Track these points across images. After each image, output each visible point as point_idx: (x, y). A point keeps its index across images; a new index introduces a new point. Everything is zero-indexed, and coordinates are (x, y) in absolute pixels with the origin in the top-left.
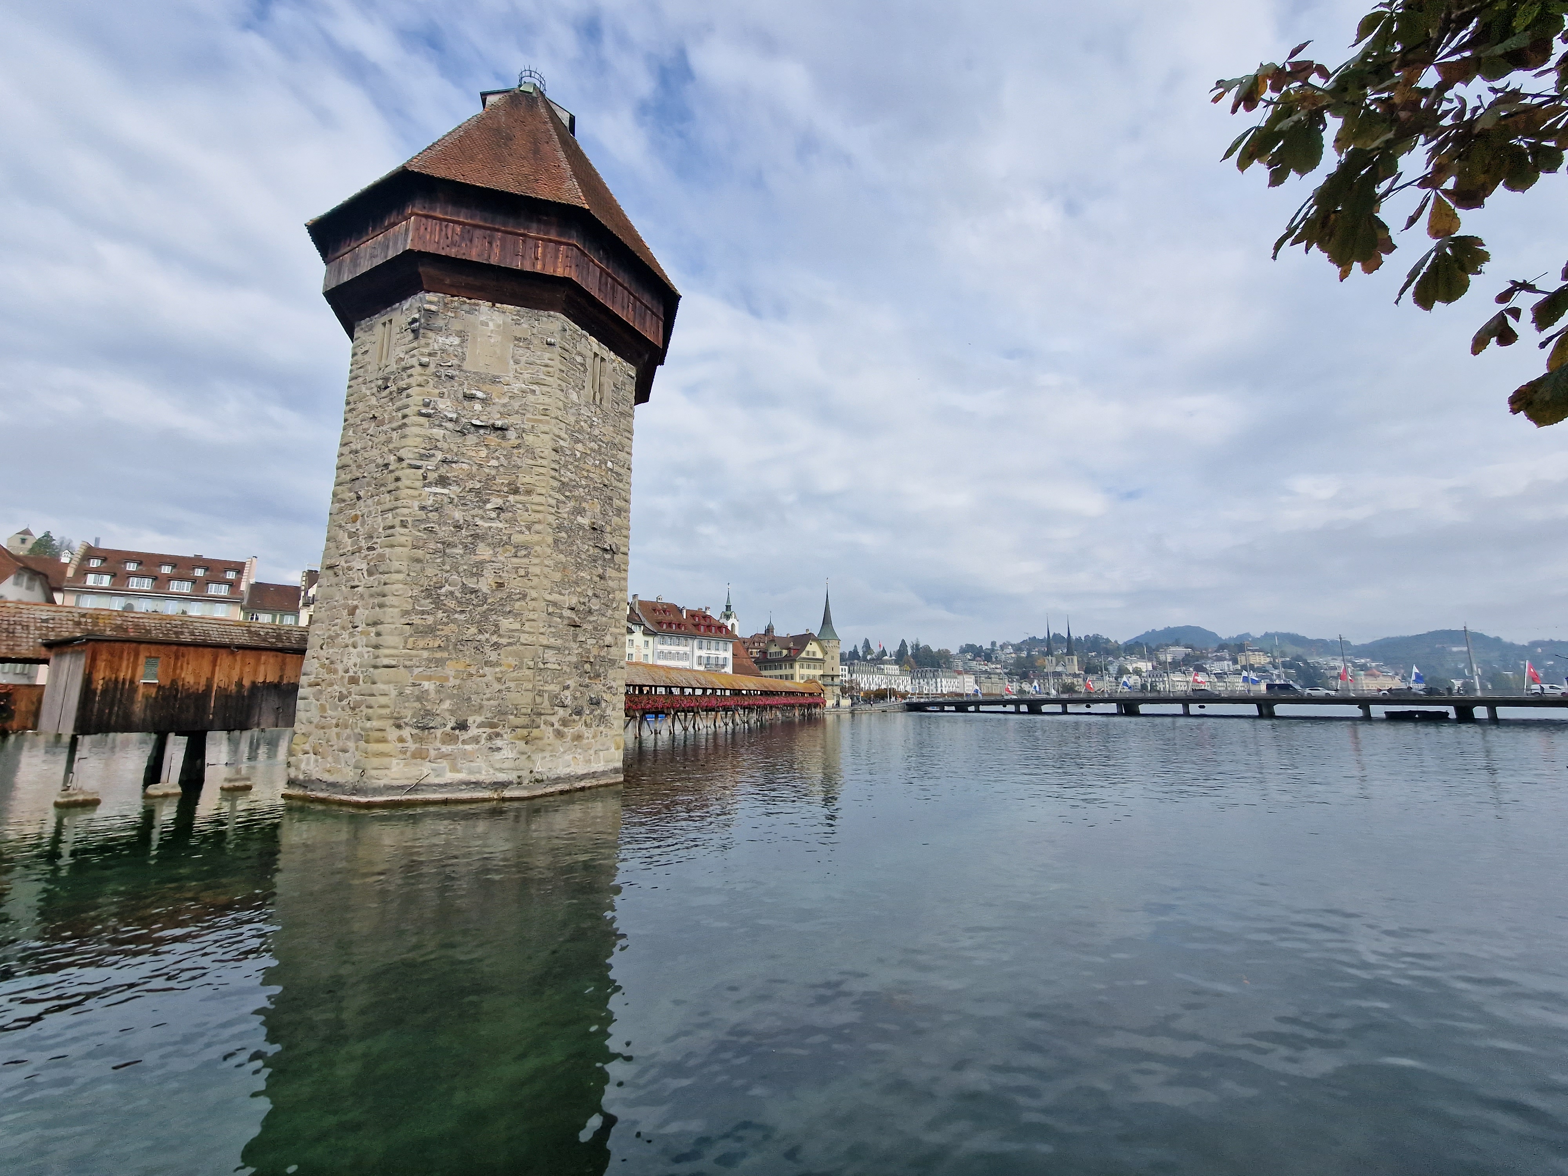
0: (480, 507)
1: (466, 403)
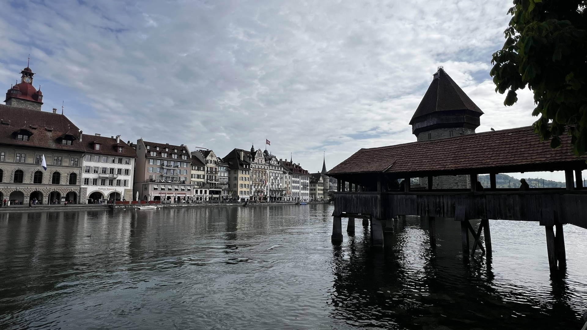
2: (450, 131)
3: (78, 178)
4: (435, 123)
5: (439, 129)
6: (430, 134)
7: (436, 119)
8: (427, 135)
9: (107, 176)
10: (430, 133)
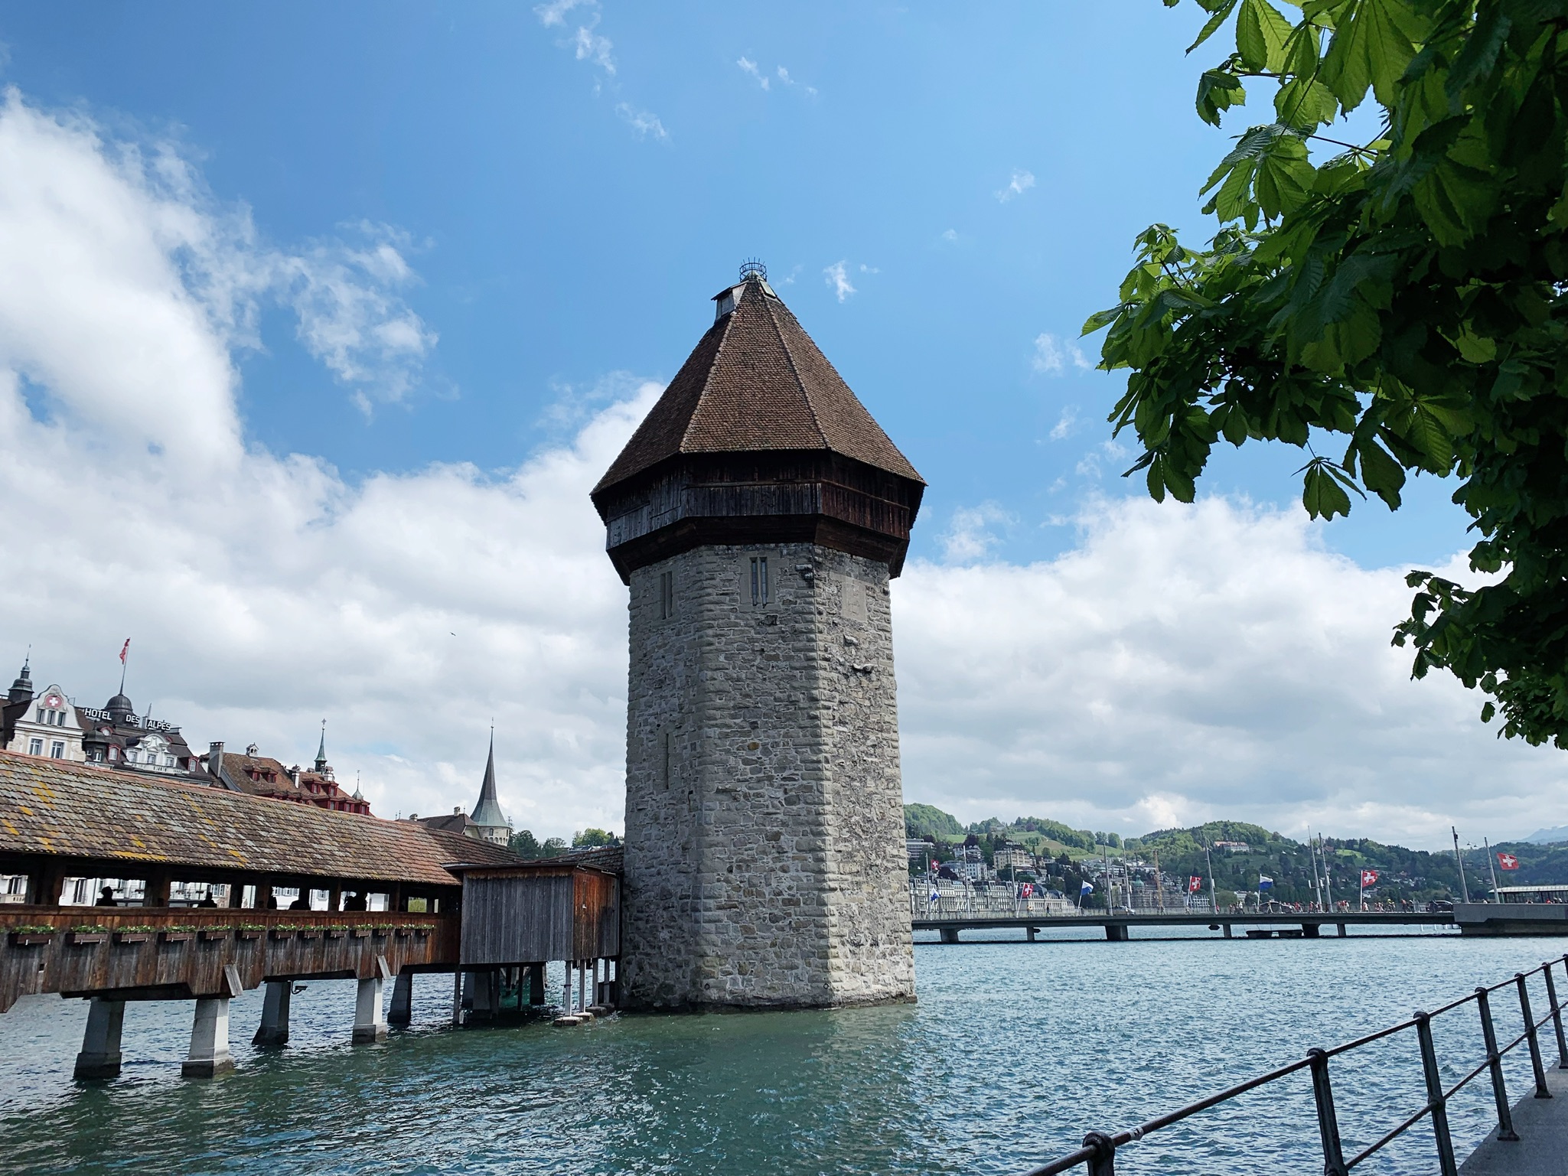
0: (864, 744)
1: (846, 648)
2: (754, 560)
4: (680, 515)
5: (703, 548)
6: (670, 573)
7: (684, 498)
8: (657, 581)
10: (665, 570)
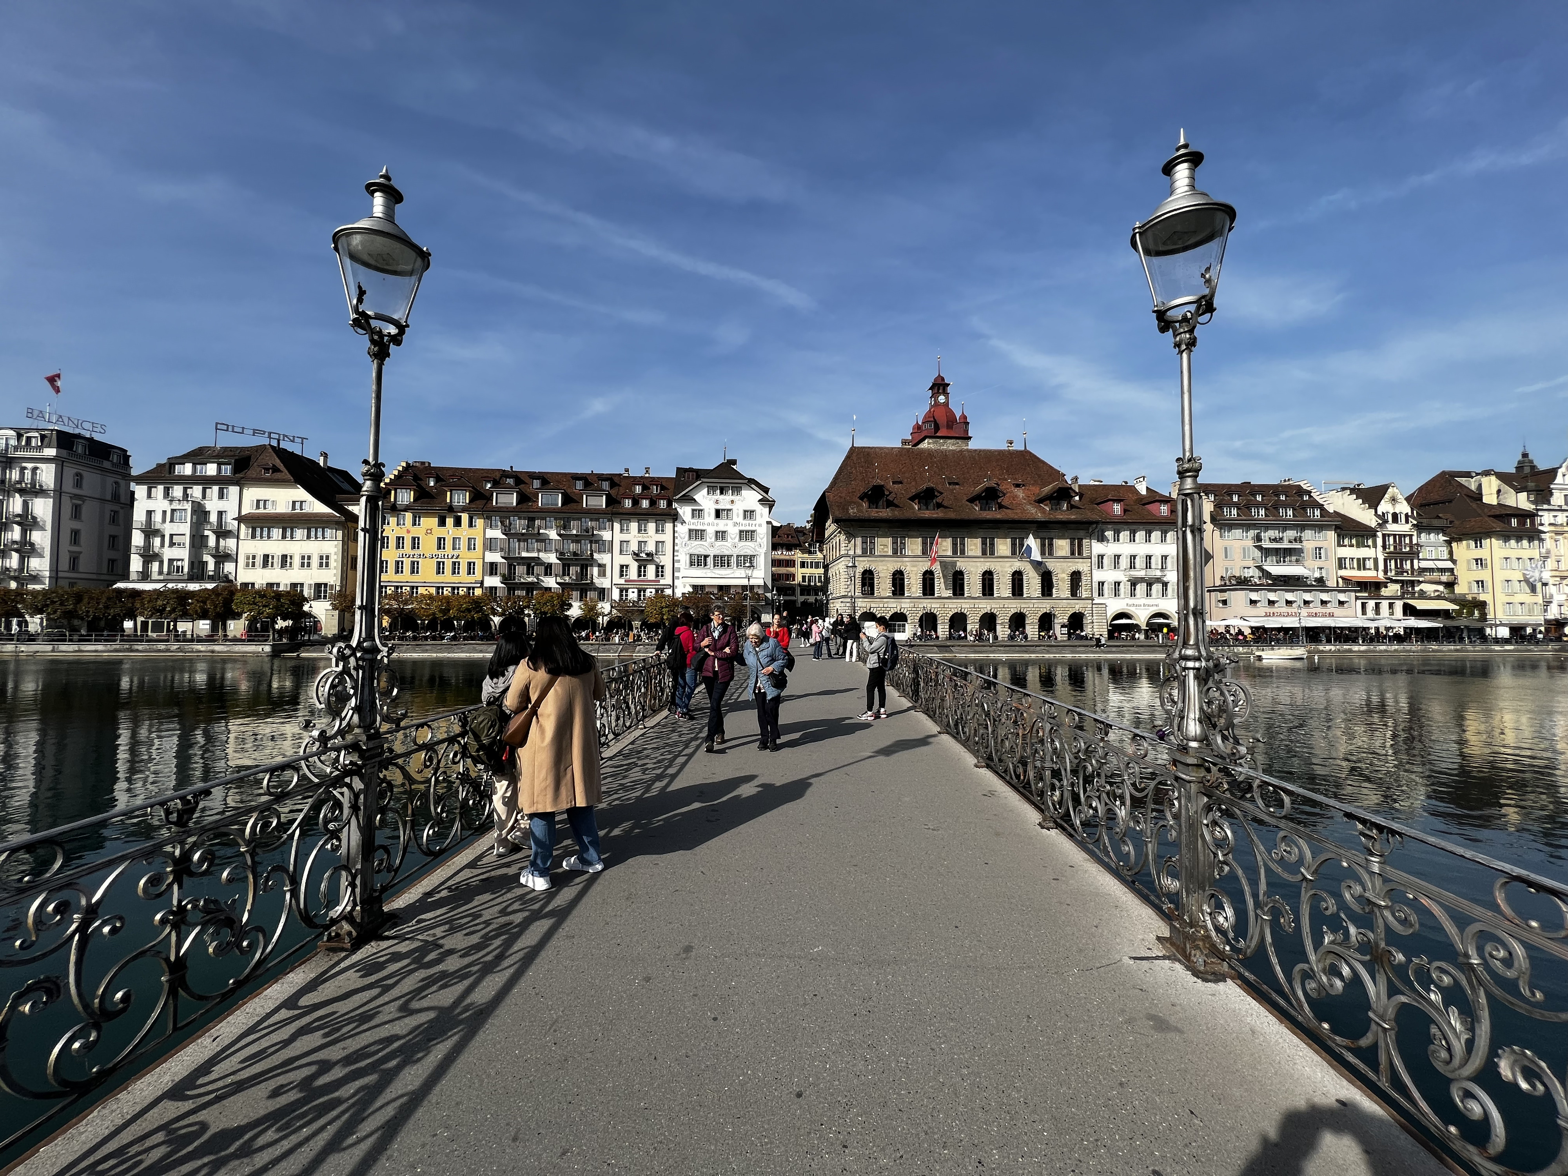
3: (1083, 582)
9: (1142, 574)
